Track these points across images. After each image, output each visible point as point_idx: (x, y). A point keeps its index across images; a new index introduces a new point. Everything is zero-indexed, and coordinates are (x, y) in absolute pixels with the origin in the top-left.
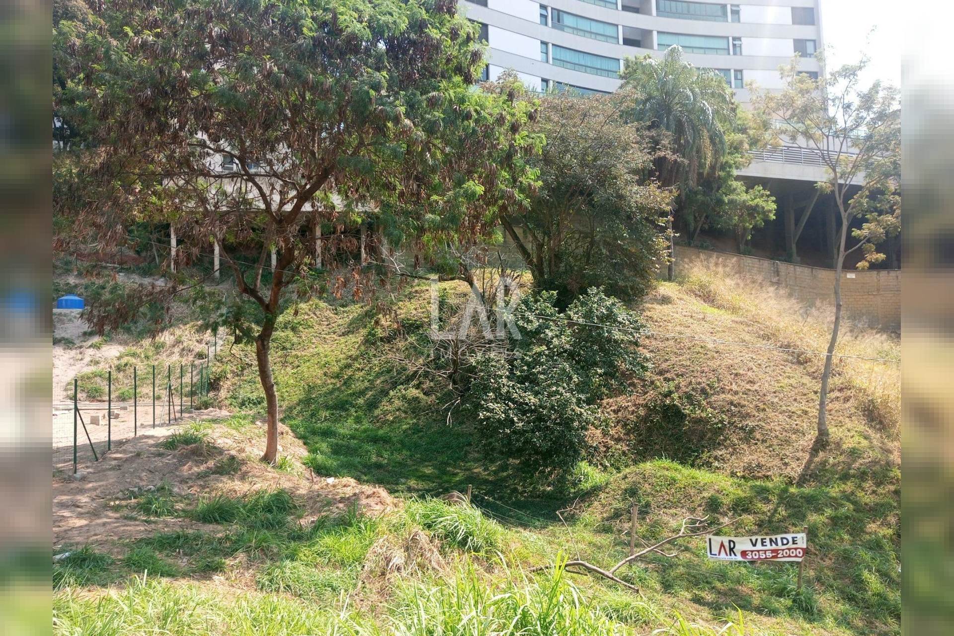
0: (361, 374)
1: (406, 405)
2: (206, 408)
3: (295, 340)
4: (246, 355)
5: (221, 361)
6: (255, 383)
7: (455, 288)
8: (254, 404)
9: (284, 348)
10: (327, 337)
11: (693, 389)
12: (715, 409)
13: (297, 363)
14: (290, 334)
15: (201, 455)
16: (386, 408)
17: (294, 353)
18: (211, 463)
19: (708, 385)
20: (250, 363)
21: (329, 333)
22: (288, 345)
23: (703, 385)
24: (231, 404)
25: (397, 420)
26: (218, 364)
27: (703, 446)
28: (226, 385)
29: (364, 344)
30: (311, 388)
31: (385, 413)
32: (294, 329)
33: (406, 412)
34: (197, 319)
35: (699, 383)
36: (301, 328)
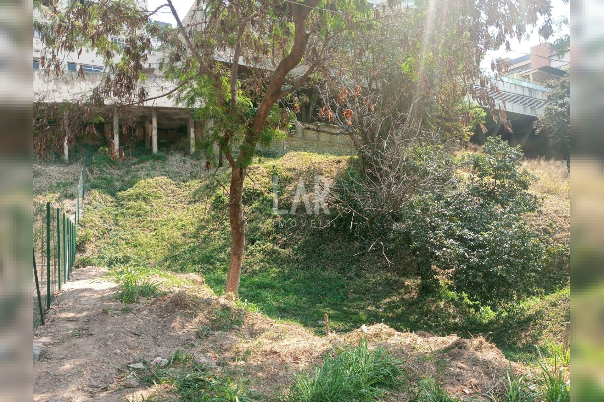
0: (217, 233)
1: (267, 257)
2: (84, 266)
3: (148, 208)
4: (104, 222)
5: (83, 226)
6: (117, 244)
7: (282, 165)
8: (122, 262)
9: (139, 215)
10: (176, 205)
11: (536, 230)
12: (563, 244)
13: (153, 227)
14: (143, 203)
15: (186, 307)
16: (249, 261)
17: (149, 219)
18: (201, 317)
19: (547, 225)
20: (109, 228)
21: (177, 203)
22: (142, 213)
23: (543, 226)
24: (100, 264)
25: (264, 270)
26: (82, 229)
27: (565, 275)
28: (90, 247)
29: (213, 210)
30: (174, 247)
31: (251, 264)
32: (145, 199)
33: (269, 263)
34: (54, 192)
35: (539, 225)
36: (151, 198)
